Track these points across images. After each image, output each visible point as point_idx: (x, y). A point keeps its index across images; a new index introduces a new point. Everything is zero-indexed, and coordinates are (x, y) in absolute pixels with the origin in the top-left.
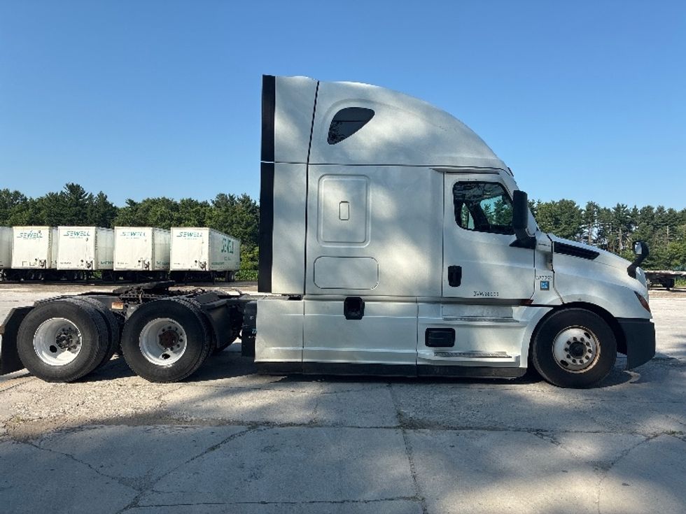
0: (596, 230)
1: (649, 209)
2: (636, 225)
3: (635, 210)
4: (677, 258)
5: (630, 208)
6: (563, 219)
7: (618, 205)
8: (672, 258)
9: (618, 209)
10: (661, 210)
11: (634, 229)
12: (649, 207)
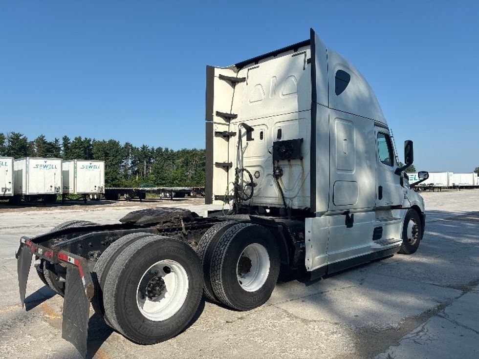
0: (130, 161)
1: (160, 149)
2: (153, 159)
3: (153, 149)
4: (177, 179)
5: (150, 148)
6: (111, 153)
7: (144, 145)
8: (174, 179)
9: (144, 148)
10: (167, 150)
11: (152, 161)
12: (160, 148)
